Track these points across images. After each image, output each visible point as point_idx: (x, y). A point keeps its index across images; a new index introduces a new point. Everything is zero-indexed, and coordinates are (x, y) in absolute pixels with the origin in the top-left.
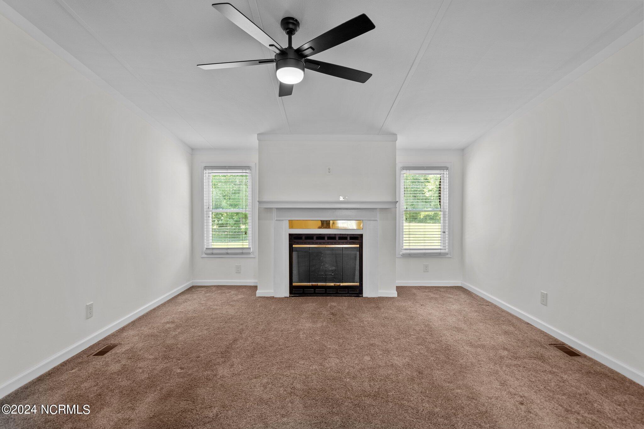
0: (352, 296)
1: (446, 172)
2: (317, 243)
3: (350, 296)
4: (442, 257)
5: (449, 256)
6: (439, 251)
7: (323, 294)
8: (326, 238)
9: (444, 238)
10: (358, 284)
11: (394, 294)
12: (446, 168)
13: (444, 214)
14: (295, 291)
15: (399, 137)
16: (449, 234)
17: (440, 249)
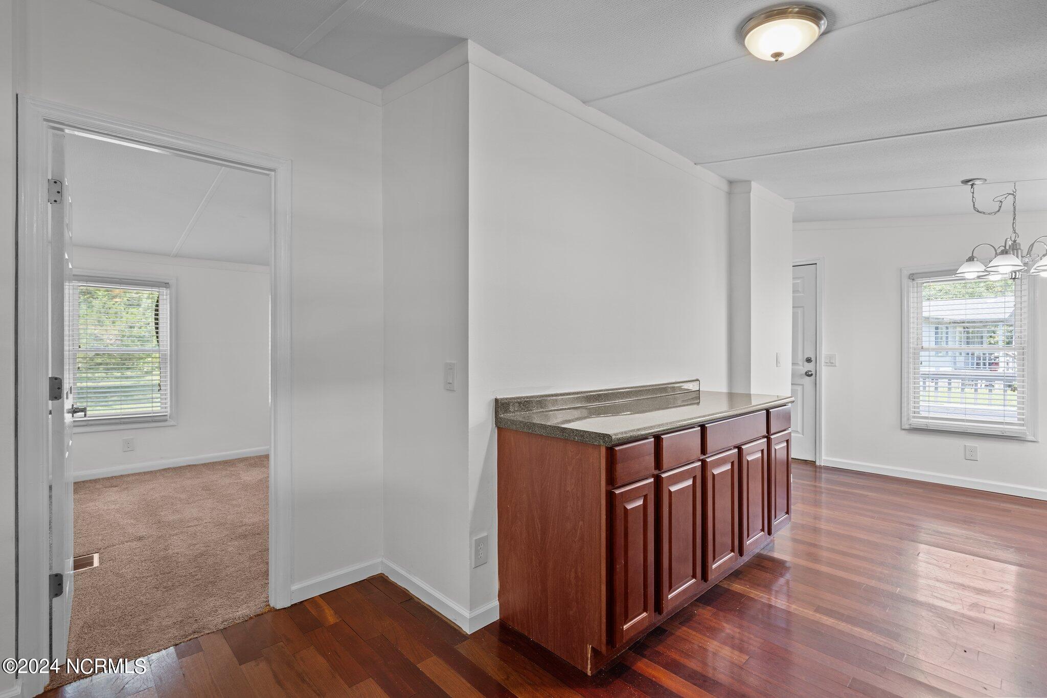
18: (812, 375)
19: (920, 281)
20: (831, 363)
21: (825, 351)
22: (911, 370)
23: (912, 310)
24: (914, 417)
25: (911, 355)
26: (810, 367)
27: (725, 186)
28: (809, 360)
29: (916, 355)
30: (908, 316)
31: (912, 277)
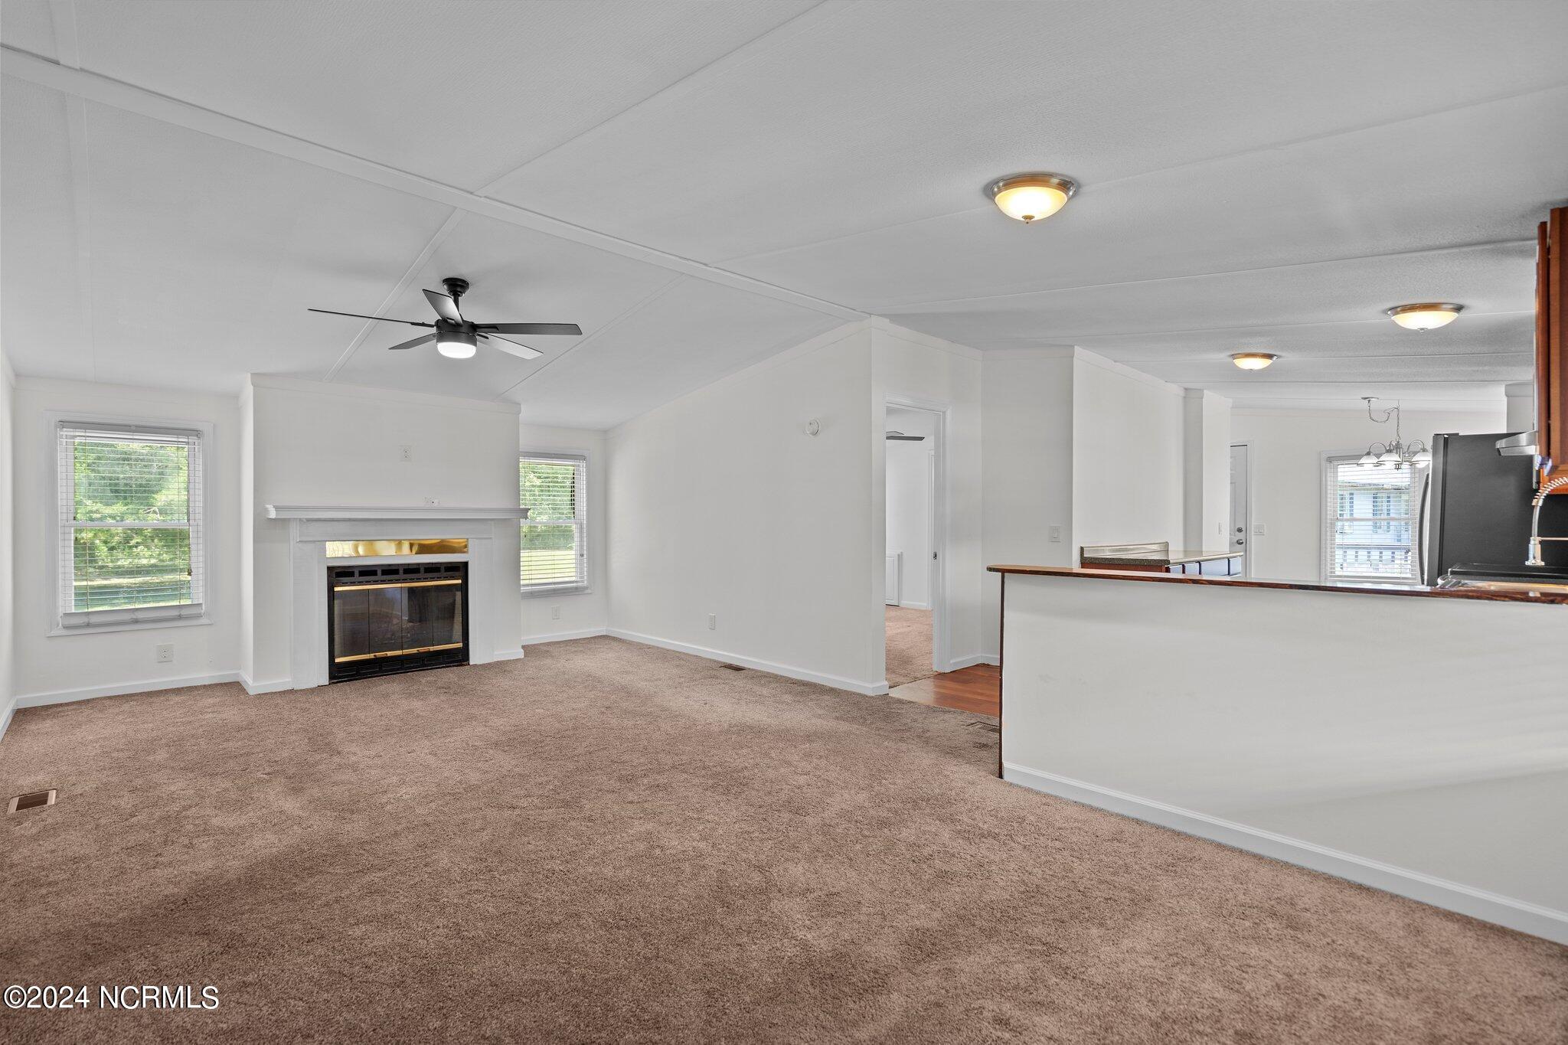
0: (450, 666)
1: (583, 464)
2: (384, 581)
3: (448, 667)
4: (580, 593)
5: (589, 591)
6: (574, 585)
7: (398, 669)
8: (401, 572)
9: (581, 564)
10: (460, 645)
11: (521, 654)
12: (583, 458)
13: (581, 528)
14: (339, 673)
15: (523, 408)
16: (589, 558)
17: (576, 582)
18: (1242, 543)
19: (1336, 463)
20: (1260, 533)
21: (1254, 522)
22: (1329, 538)
23: (1329, 483)
24: (1331, 576)
25: (1328, 525)
26: (1241, 536)
27: (1182, 393)
28: (1240, 530)
29: (1333, 525)
30: (1326, 492)
31: (1330, 460)
